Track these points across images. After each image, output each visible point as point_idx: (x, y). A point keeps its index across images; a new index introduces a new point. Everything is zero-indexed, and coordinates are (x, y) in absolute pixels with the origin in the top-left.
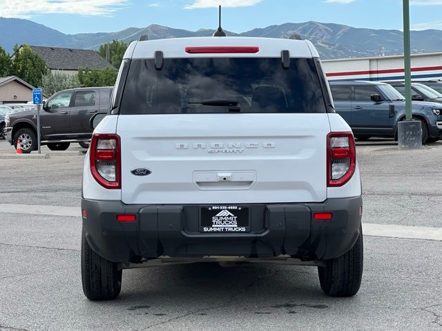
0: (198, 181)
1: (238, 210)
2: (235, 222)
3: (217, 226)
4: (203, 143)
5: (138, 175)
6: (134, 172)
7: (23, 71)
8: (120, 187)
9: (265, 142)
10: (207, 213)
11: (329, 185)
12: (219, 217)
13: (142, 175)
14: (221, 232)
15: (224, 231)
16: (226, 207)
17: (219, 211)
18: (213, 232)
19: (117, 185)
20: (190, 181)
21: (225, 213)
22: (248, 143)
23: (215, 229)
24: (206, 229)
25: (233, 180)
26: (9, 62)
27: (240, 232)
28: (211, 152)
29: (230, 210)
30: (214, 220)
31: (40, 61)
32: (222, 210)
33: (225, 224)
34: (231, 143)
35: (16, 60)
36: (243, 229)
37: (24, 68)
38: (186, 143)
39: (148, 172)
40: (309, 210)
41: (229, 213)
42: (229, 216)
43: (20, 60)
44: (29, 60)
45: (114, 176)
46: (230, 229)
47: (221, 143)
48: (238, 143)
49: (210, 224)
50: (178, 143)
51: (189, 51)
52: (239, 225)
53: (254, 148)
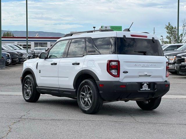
0: (140, 75)
1: (148, 84)
3: (144, 89)
4: (141, 64)
6: (124, 72)
8: (119, 77)
9: (154, 64)
10: (141, 84)
11: (166, 77)
13: (126, 73)
15: (145, 90)
16: (146, 83)
17: (144, 84)
18: (143, 90)
20: (138, 75)
21: (145, 85)
24: (141, 89)
27: (149, 90)
28: (143, 67)
30: (143, 87)
33: (145, 88)
34: (147, 64)
36: (149, 89)
38: (137, 64)
39: (128, 72)
45: (117, 73)
46: (147, 89)
47: (145, 64)
48: (149, 64)
49: (142, 88)
50: (135, 64)
52: (149, 88)
53: (152, 65)
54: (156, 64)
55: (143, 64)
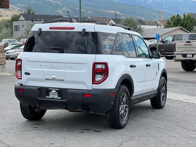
0: (46, 78)
1: (58, 90)
2: (57, 95)
3: (51, 96)
4: (48, 64)
5: (27, 75)
6: (25, 73)
7: (186, 24)
9: (69, 65)
10: (47, 91)
11: (93, 83)
12: (52, 93)
14: (52, 98)
15: (53, 98)
16: (54, 89)
17: (52, 90)
18: (49, 98)
19: (21, 78)
21: (54, 91)
22: (63, 65)
23: (50, 97)
24: (47, 97)
25: (57, 79)
26: (181, 20)
27: (59, 99)
28: (50, 68)
29: (55, 90)
30: (50, 93)
31: (194, 20)
32: (53, 90)
34: (57, 64)
35: (184, 20)
36: (60, 98)
37: (187, 23)
38: (42, 64)
39: (29, 74)
40: (82, 93)
41: (55, 91)
42: (55, 93)
43: (185, 20)
44: (189, 20)
46: (55, 98)
47: (53, 64)
48: (59, 65)
49: (49, 95)
51: (50, 28)
52: (59, 96)
53: (65, 67)
54: (72, 65)
55: (51, 64)
